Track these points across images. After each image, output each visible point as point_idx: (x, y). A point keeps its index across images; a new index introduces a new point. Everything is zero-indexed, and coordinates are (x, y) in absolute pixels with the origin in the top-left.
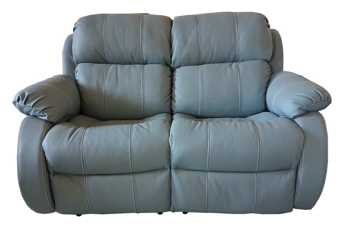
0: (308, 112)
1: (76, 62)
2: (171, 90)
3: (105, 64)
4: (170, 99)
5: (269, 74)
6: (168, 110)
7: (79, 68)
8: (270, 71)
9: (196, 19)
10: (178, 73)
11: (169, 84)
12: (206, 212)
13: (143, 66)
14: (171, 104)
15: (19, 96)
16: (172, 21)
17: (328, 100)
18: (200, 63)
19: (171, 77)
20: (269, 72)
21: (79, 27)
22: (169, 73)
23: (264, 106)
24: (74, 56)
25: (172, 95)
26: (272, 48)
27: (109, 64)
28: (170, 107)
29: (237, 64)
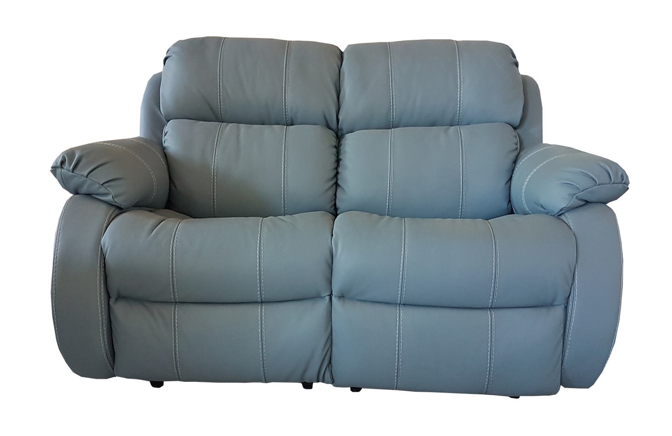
0: (587, 202)
1: (165, 119)
2: (336, 171)
3: (218, 123)
4: (335, 186)
5: (517, 149)
6: (329, 206)
7: (169, 127)
8: (518, 142)
9: (385, 48)
10: (350, 142)
11: (333, 158)
12: (395, 387)
13: (285, 128)
14: (336, 197)
15: (64, 157)
16: (342, 53)
17: (623, 182)
18: (389, 126)
19: (337, 149)
20: (516, 144)
21: (174, 55)
22: (334, 141)
23: (506, 203)
24: (163, 108)
25: (337, 180)
26: (523, 102)
27: (225, 124)
28: (334, 202)
29: (459, 129)
